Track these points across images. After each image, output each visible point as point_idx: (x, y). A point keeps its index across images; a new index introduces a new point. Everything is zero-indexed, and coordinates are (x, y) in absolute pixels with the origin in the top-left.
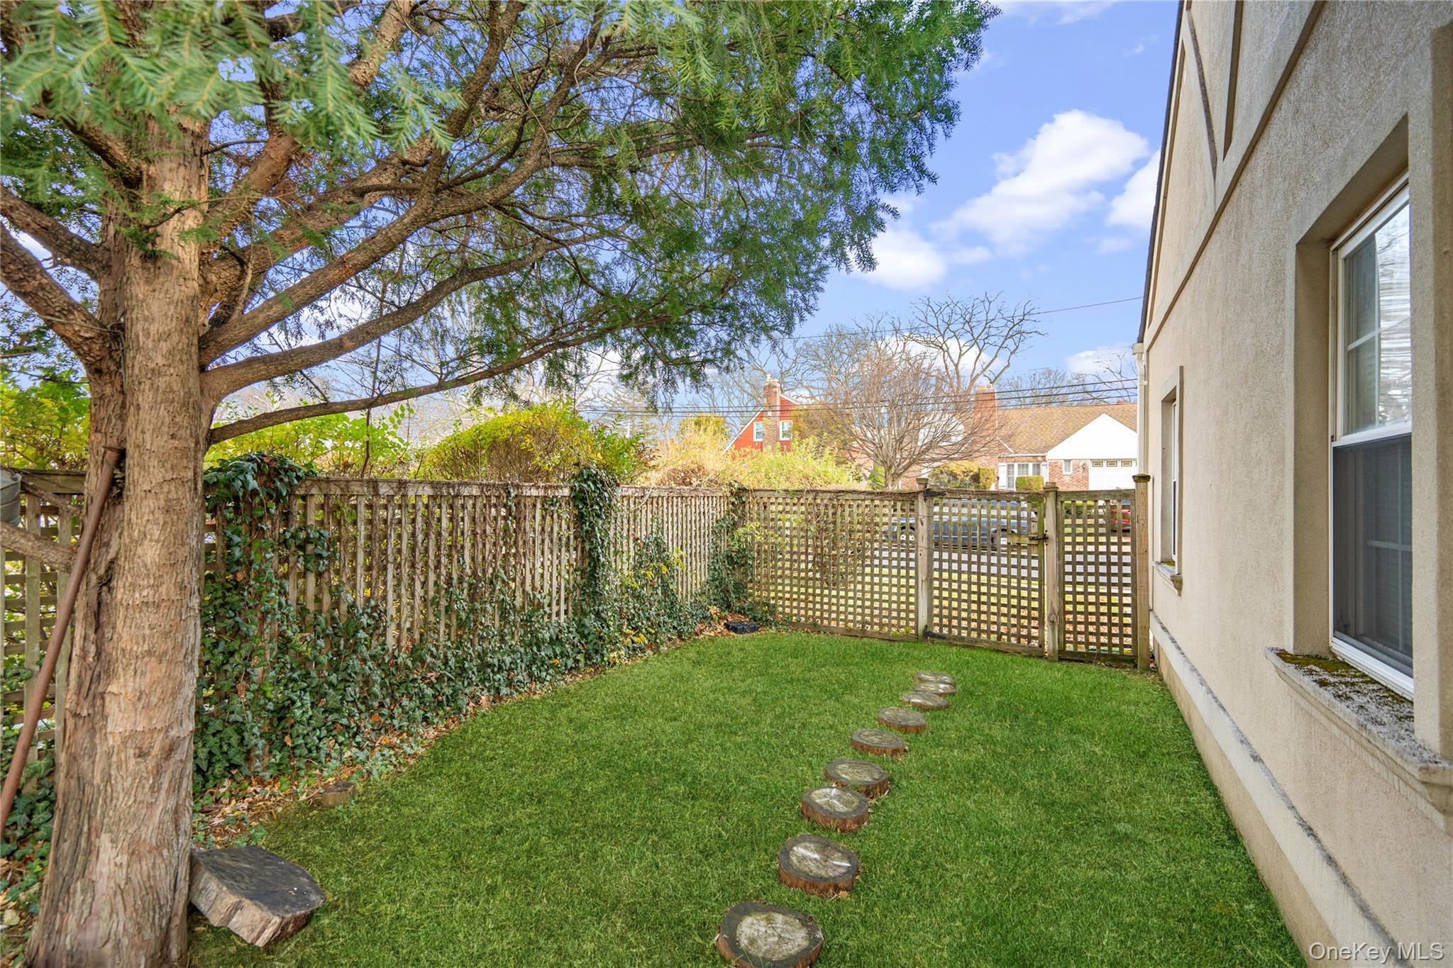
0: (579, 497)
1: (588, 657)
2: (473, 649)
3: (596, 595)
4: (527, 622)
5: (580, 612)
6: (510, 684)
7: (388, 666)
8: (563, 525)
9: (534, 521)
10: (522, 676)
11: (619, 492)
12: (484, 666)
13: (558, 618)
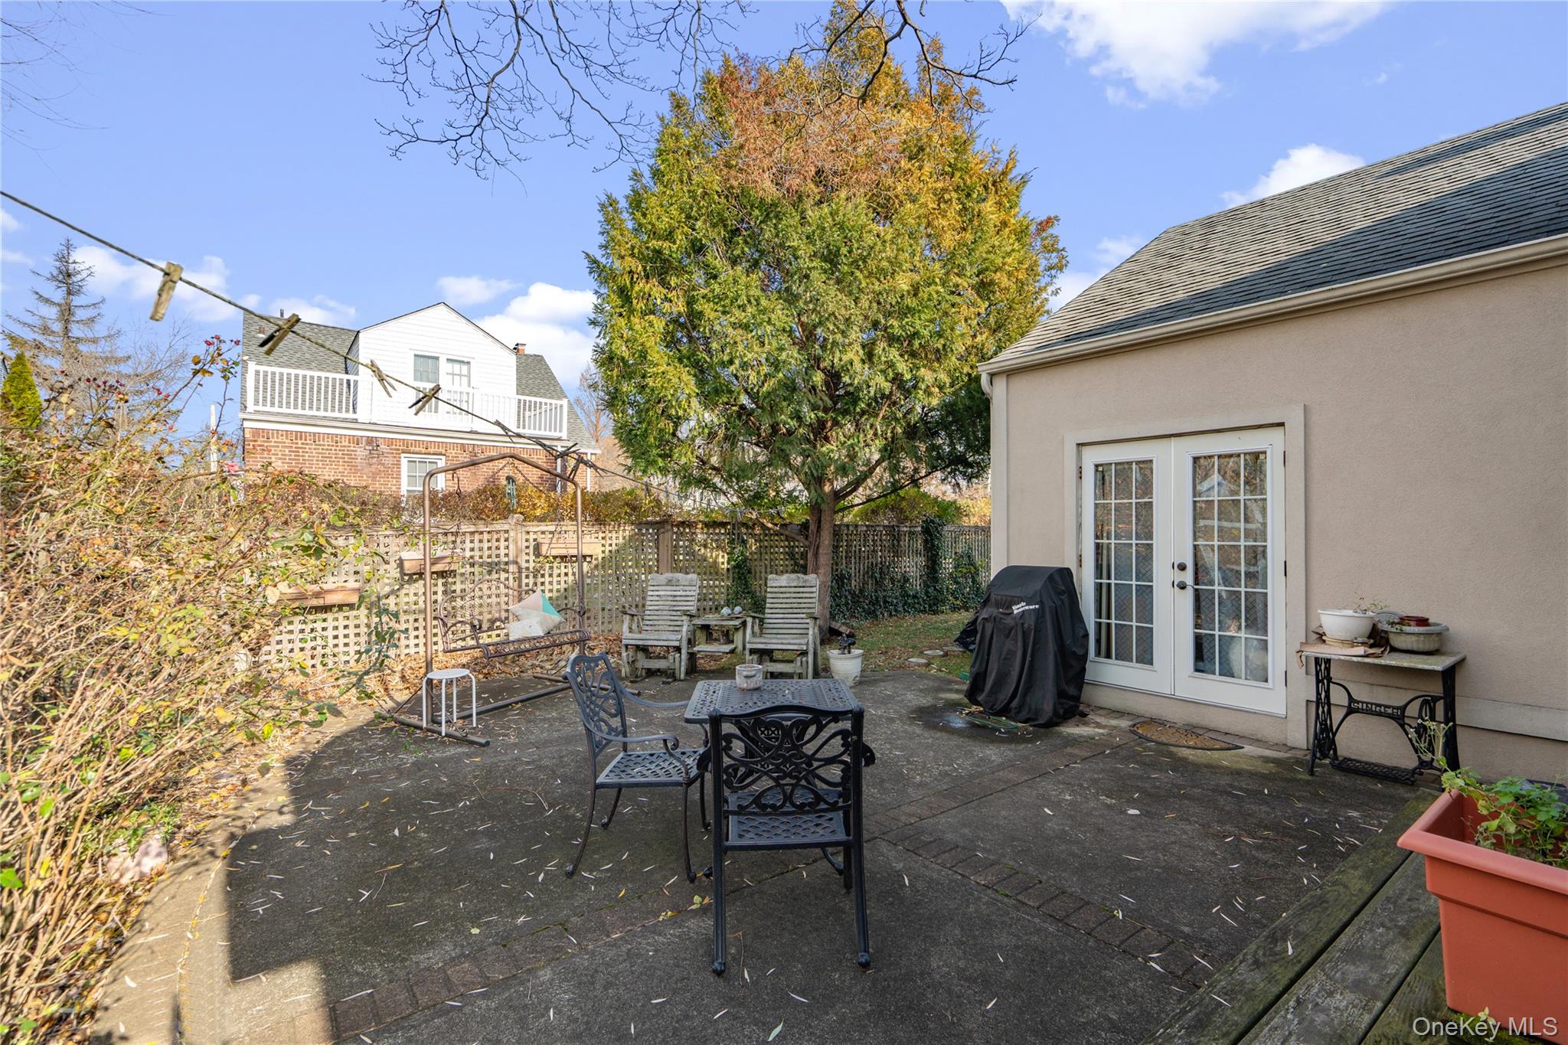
0: (926, 531)
1: (930, 606)
2: (881, 594)
3: (935, 580)
4: (902, 587)
5: (927, 586)
6: (896, 611)
7: (853, 594)
8: (919, 544)
9: (905, 542)
10: (901, 609)
11: (946, 528)
12: (885, 602)
13: (916, 585)
